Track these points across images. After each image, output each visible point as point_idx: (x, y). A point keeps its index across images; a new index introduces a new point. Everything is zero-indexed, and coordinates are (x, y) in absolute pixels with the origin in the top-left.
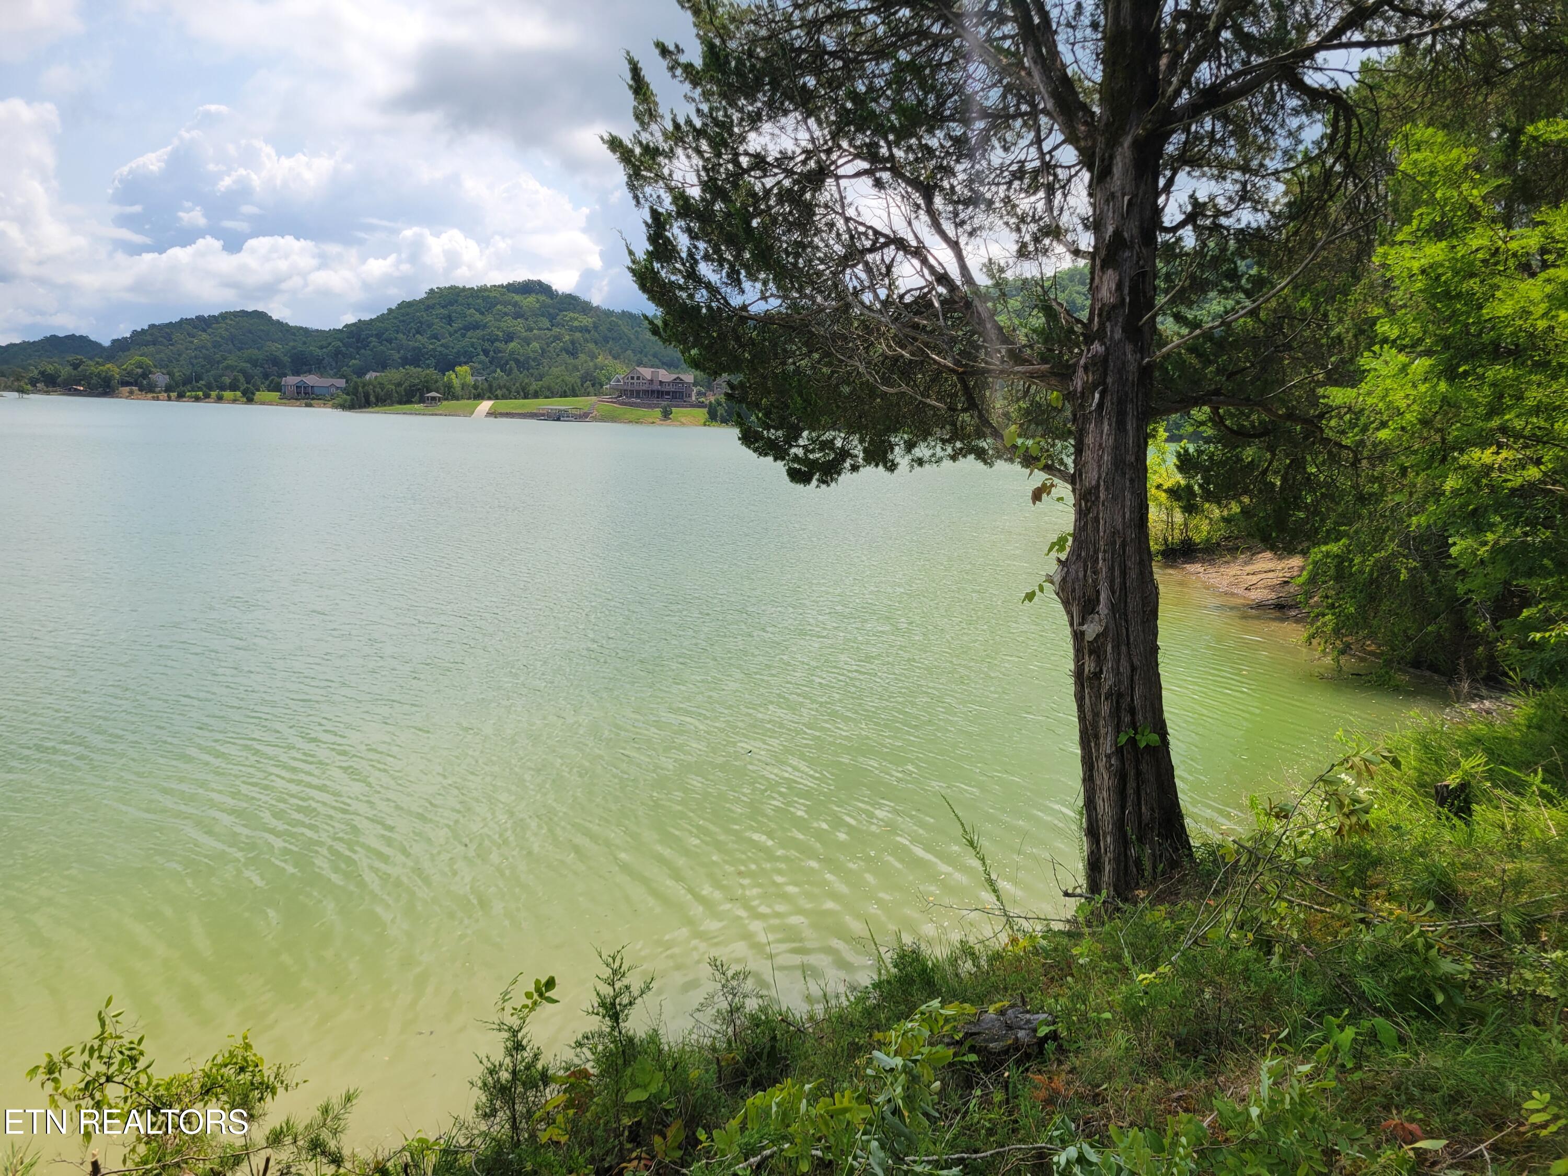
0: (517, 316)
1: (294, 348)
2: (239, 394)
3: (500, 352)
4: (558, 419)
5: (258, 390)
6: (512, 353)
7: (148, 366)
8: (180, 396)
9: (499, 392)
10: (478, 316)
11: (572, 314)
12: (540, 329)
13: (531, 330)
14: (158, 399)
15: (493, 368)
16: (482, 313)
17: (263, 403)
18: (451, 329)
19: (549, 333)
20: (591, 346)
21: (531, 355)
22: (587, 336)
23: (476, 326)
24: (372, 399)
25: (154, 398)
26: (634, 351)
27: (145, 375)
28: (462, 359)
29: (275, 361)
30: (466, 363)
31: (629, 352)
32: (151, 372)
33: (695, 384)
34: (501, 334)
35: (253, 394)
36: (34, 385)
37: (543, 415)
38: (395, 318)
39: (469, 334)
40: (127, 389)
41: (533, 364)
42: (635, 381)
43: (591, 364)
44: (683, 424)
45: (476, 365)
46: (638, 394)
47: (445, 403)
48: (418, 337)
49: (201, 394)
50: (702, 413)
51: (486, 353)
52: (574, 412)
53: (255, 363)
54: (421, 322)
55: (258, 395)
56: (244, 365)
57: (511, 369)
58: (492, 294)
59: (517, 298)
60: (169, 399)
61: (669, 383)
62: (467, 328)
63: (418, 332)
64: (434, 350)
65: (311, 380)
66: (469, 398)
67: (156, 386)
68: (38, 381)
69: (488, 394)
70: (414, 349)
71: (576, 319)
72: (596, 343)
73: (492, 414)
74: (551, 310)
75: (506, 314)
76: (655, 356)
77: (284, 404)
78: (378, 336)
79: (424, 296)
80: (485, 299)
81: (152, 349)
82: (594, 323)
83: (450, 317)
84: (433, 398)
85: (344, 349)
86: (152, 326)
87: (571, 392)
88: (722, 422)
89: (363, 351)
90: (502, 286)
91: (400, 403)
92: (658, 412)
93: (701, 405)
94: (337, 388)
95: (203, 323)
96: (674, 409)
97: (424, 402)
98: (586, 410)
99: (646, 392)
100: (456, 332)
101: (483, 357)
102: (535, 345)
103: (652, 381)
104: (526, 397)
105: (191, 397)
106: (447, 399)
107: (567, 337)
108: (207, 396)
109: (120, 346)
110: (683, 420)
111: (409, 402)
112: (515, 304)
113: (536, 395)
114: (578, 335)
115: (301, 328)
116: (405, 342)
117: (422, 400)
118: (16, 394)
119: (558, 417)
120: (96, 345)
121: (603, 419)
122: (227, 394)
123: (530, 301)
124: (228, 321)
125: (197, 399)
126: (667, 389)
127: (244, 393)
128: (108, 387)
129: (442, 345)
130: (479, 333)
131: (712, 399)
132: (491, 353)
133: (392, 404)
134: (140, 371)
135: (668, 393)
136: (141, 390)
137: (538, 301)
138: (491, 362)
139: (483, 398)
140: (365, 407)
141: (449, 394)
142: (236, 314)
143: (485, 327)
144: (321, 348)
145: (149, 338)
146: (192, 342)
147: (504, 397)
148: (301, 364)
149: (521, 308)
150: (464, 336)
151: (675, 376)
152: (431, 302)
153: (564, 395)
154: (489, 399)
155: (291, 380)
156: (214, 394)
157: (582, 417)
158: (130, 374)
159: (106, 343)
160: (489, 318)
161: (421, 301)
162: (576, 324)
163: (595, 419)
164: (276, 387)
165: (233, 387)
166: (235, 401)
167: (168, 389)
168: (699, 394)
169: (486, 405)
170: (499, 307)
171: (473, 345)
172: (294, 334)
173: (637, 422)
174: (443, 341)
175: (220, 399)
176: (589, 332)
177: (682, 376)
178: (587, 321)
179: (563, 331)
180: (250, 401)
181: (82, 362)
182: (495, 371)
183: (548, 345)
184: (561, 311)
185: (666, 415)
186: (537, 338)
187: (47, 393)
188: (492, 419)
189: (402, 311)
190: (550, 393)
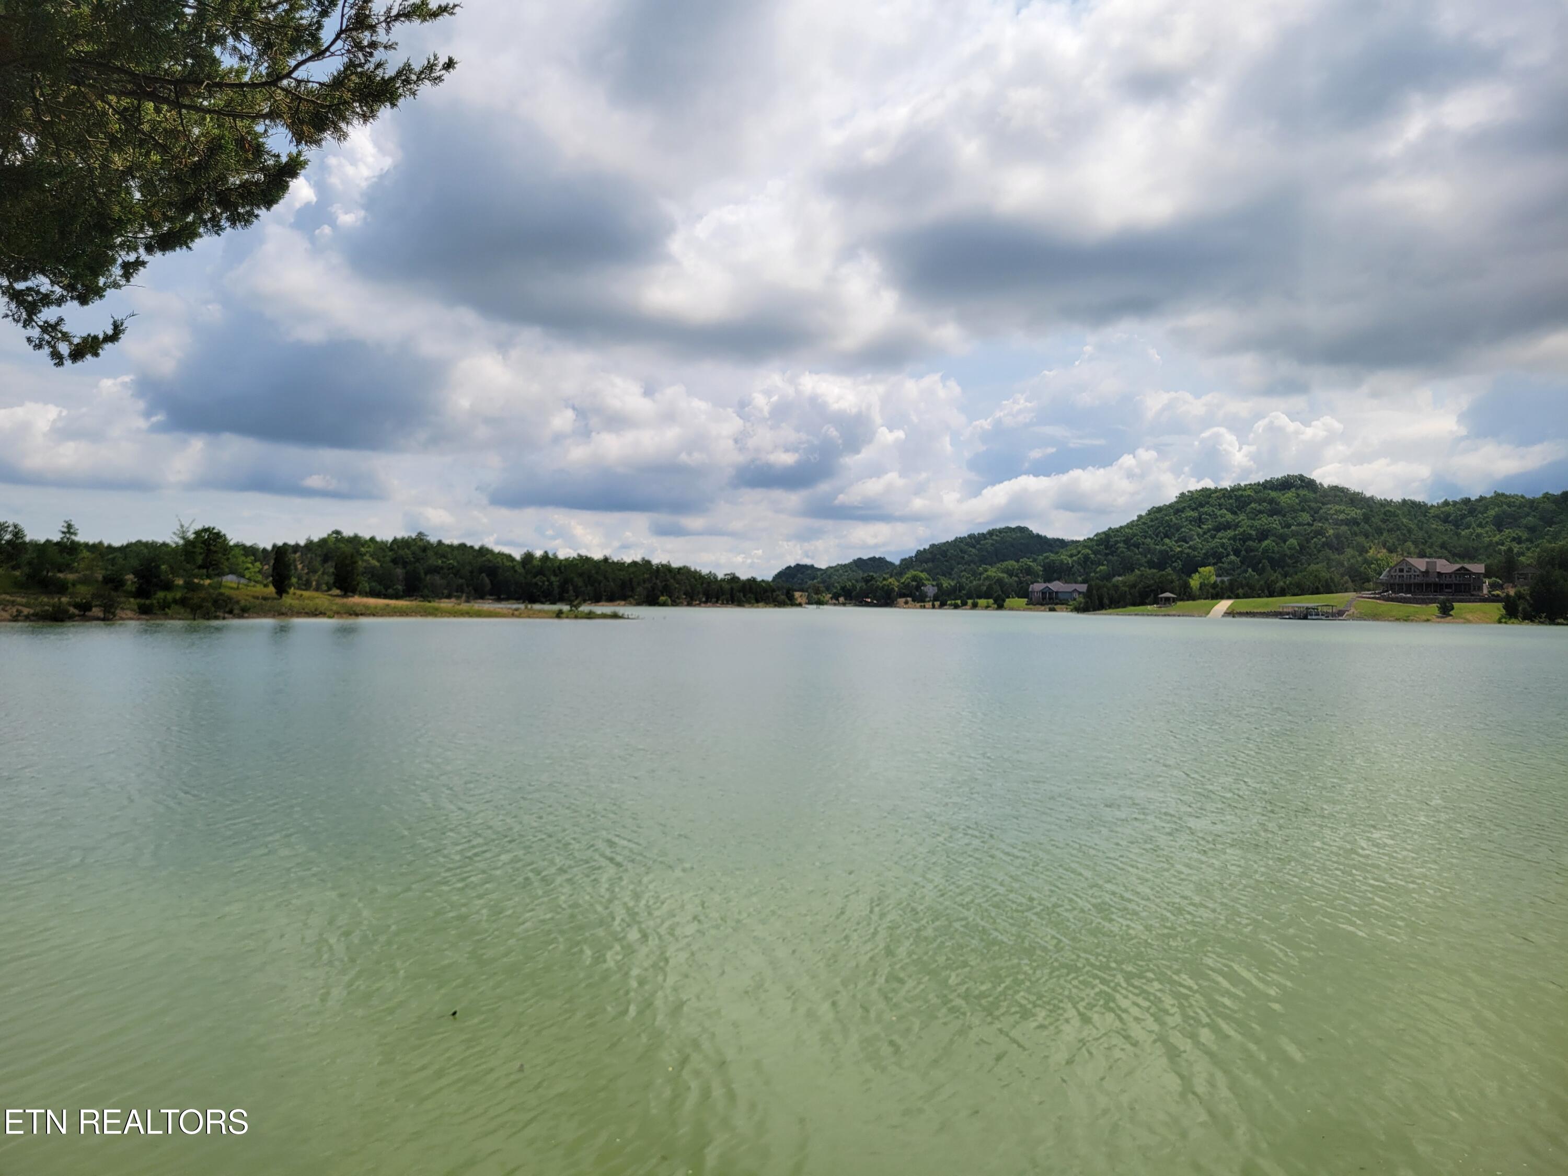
0: (1272, 513)
1: (1047, 557)
2: (991, 601)
3: (1252, 551)
4: (1305, 618)
5: (1008, 597)
6: (1266, 551)
7: (921, 579)
8: (942, 605)
9: (1240, 591)
10: (1229, 517)
11: (1337, 507)
12: (1299, 525)
13: (1289, 526)
14: (924, 607)
15: (1244, 567)
16: (1234, 513)
17: (1012, 609)
18: (1200, 531)
19: (1309, 529)
20: (1361, 539)
21: (1288, 552)
22: (1355, 528)
23: (1227, 526)
24: (1106, 601)
25: (921, 607)
26: (1415, 543)
27: (918, 588)
28: (1212, 560)
29: (1028, 571)
30: (1214, 564)
31: (1409, 544)
32: (924, 585)
33: (1488, 574)
34: (1254, 533)
35: (1004, 601)
36: (837, 600)
37: (1288, 614)
38: (1144, 523)
39: (1220, 534)
40: (903, 600)
41: (1289, 561)
42: (1405, 574)
43: (1359, 559)
44: (1468, 621)
45: (1225, 566)
46: (1408, 588)
47: (1179, 603)
48: (1167, 541)
49: (959, 602)
50: (1497, 609)
51: (1237, 552)
52: (1325, 609)
53: (1010, 573)
54: (1169, 526)
55: (1008, 602)
56: (1001, 575)
57: (1264, 569)
58: (1248, 492)
59: (1273, 494)
60: (934, 607)
61: (1450, 575)
62: (1218, 529)
63: (1166, 536)
64: (1181, 552)
65: (1056, 586)
66: (1206, 598)
67: (926, 596)
68: (839, 596)
69: (1229, 593)
70: (1161, 552)
71: (1343, 512)
72: (1367, 536)
73: (1230, 613)
74: (1313, 505)
75: (1260, 512)
76: (1443, 546)
77: (1030, 610)
78: (1126, 542)
79: (1174, 499)
80: (1238, 498)
81: (930, 565)
82: (1364, 514)
83: (1200, 519)
84: (1167, 599)
85: (1092, 556)
86: (932, 546)
87: (1328, 588)
88: (1524, 619)
89: (1110, 557)
90: (1259, 484)
91: (1134, 605)
92: (1434, 608)
93: (1494, 599)
94: (1080, 593)
95: (974, 540)
96: (1456, 605)
97: (1157, 603)
98: (1341, 608)
99: (1419, 586)
100: (1205, 533)
101: (1233, 557)
102: (1293, 541)
103: (1426, 573)
104: (1271, 595)
105: (951, 605)
106: (1182, 600)
107: (1331, 532)
108: (964, 604)
109: (907, 564)
110: (1469, 617)
111: (1143, 603)
112: (1272, 501)
113: (1283, 593)
114: (1344, 528)
115: (1058, 540)
116: (1152, 546)
117: (1156, 601)
118: (814, 607)
119: (1305, 615)
120: (891, 564)
121: (1362, 617)
122: (982, 602)
123: (1287, 498)
124: (994, 537)
125: (956, 607)
126: (1448, 581)
127: (995, 602)
128: (889, 598)
129: (1189, 548)
130: (1230, 533)
131: (1512, 592)
132: (1243, 553)
133: (1124, 606)
134: (914, 583)
135: (1448, 586)
136: (914, 601)
137: (1298, 496)
138: (1242, 562)
139: (1222, 598)
140: (1099, 609)
141: (1186, 594)
142: (1000, 531)
143: (1237, 526)
144: (1071, 556)
145: (929, 556)
146: (963, 558)
147: (1246, 596)
148: (1052, 572)
149: (1278, 504)
150: (1213, 537)
151: (1457, 566)
152: (1180, 506)
153: (1316, 591)
154: (1229, 598)
155: (1038, 587)
156: (970, 602)
157: (1338, 614)
158: (906, 586)
159: (897, 562)
160: (1242, 517)
161: (1171, 506)
162: (1342, 517)
163: (1353, 617)
164: (1024, 593)
165: (987, 596)
166: (987, 607)
167: (936, 598)
168: (1493, 586)
169: (1224, 605)
170: (1253, 505)
171: (1223, 545)
172: (1051, 545)
173: (1407, 619)
174: (1191, 543)
175: (975, 606)
176: (1358, 524)
177: (1467, 566)
178: (1355, 513)
179: (1326, 525)
180: (1000, 607)
181: (872, 578)
182: (1246, 571)
183: (1308, 541)
184: (1323, 504)
185: (1446, 611)
186: (1294, 535)
187: (844, 604)
188: (1230, 619)
189: (1152, 516)
190: (1300, 590)
